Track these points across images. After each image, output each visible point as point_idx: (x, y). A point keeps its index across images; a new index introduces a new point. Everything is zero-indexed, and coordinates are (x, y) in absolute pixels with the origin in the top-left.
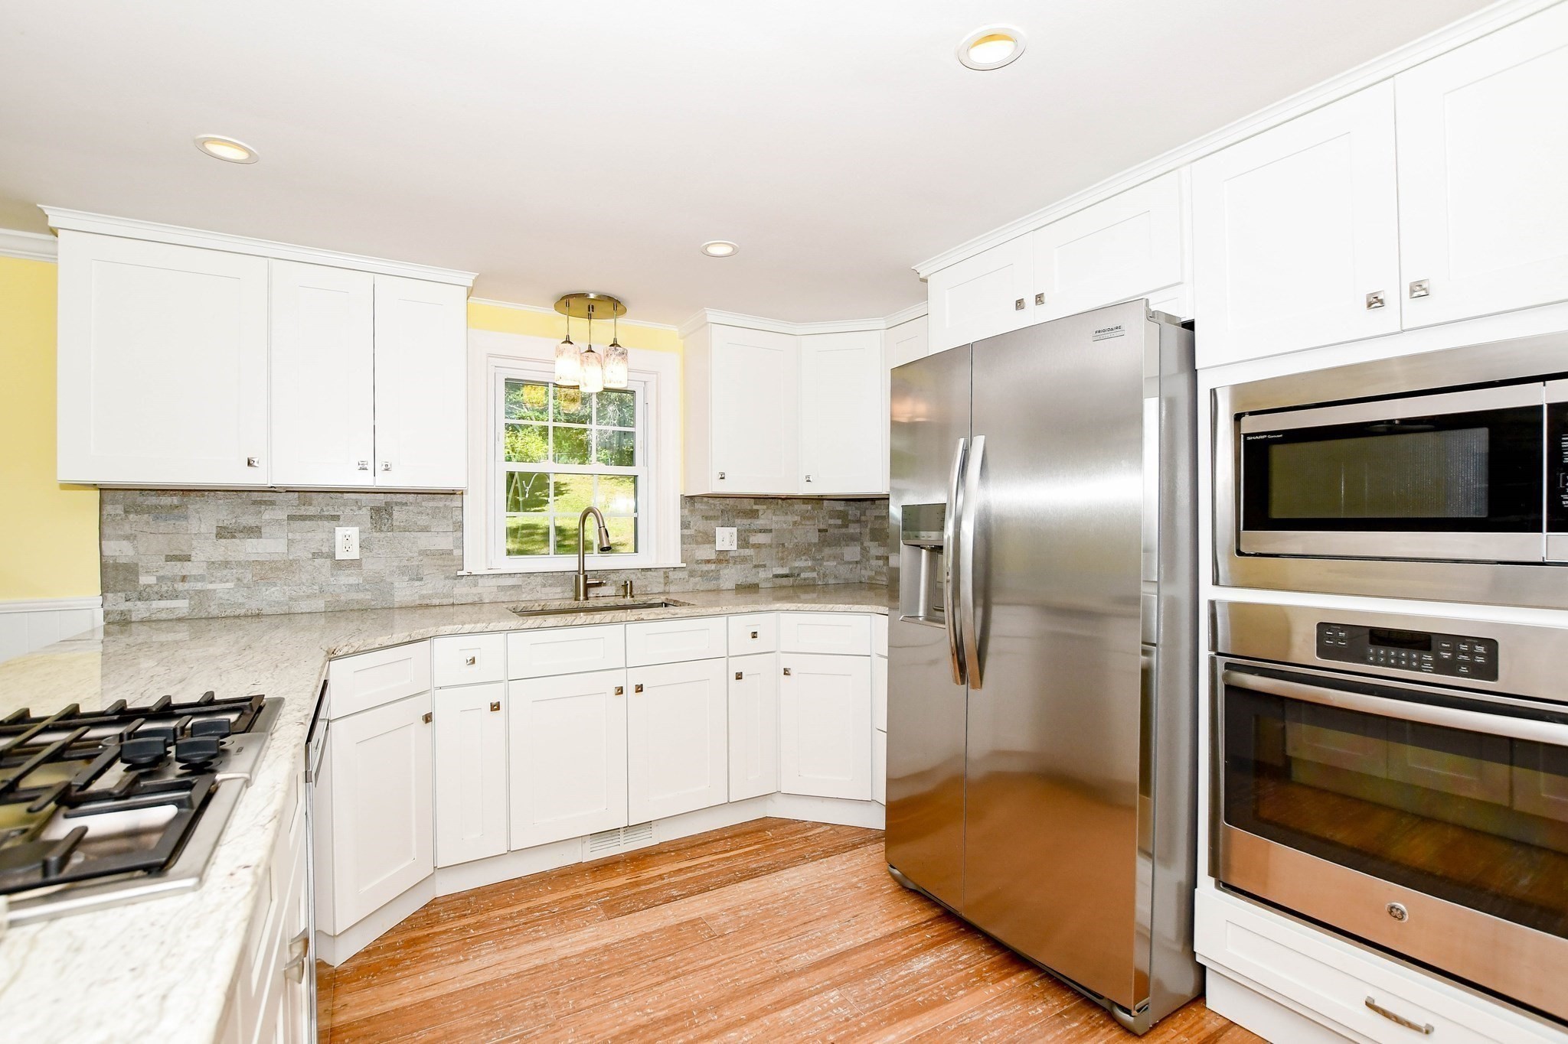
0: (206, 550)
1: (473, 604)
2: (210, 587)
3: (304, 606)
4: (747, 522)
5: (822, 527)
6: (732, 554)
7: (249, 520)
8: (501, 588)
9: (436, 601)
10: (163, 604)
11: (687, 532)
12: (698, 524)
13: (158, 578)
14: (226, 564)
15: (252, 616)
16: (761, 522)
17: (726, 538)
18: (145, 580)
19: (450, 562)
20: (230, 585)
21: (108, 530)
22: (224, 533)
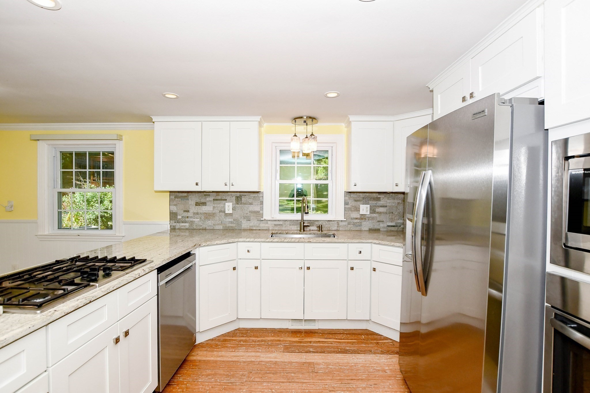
0: (193, 209)
1: (266, 230)
2: (194, 220)
3: (217, 227)
4: (374, 202)
6: (367, 216)
7: (203, 200)
8: (275, 225)
9: (254, 228)
10: (183, 224)
11: (347, 206)
12: (352, 203)
13: (182, 217)
14: (197, 213)
15: (204, 230)
16: (381, 203)
17: (365, 209)
18: (179, 217)
19: (258, 214)
20: (199, 220)
21: (171, 203)
22: (197, 204)
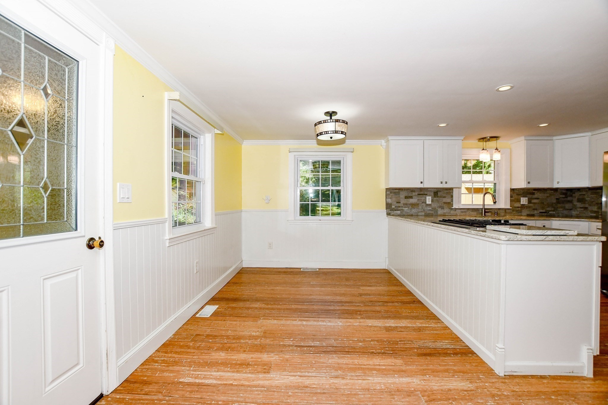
0: (403, 201)
1: (455, 215)
3: (420, 214)
4: (530, 196)
5: (557, 198)
6: (526, 205)
7: (410, 195)
8: (462, 212)
9: (447, 214)
10: (395, 212)
11: (512, 199)
12: (515, 196)
13: (395, 206)
14: (406, 204)
15: (411, 215)
16: (536, 196)
17: (524, 201)
18: (393, 207)
19: (450, 204)
20: (407, 209)
21: (387, 197)
22: (406, 197)
